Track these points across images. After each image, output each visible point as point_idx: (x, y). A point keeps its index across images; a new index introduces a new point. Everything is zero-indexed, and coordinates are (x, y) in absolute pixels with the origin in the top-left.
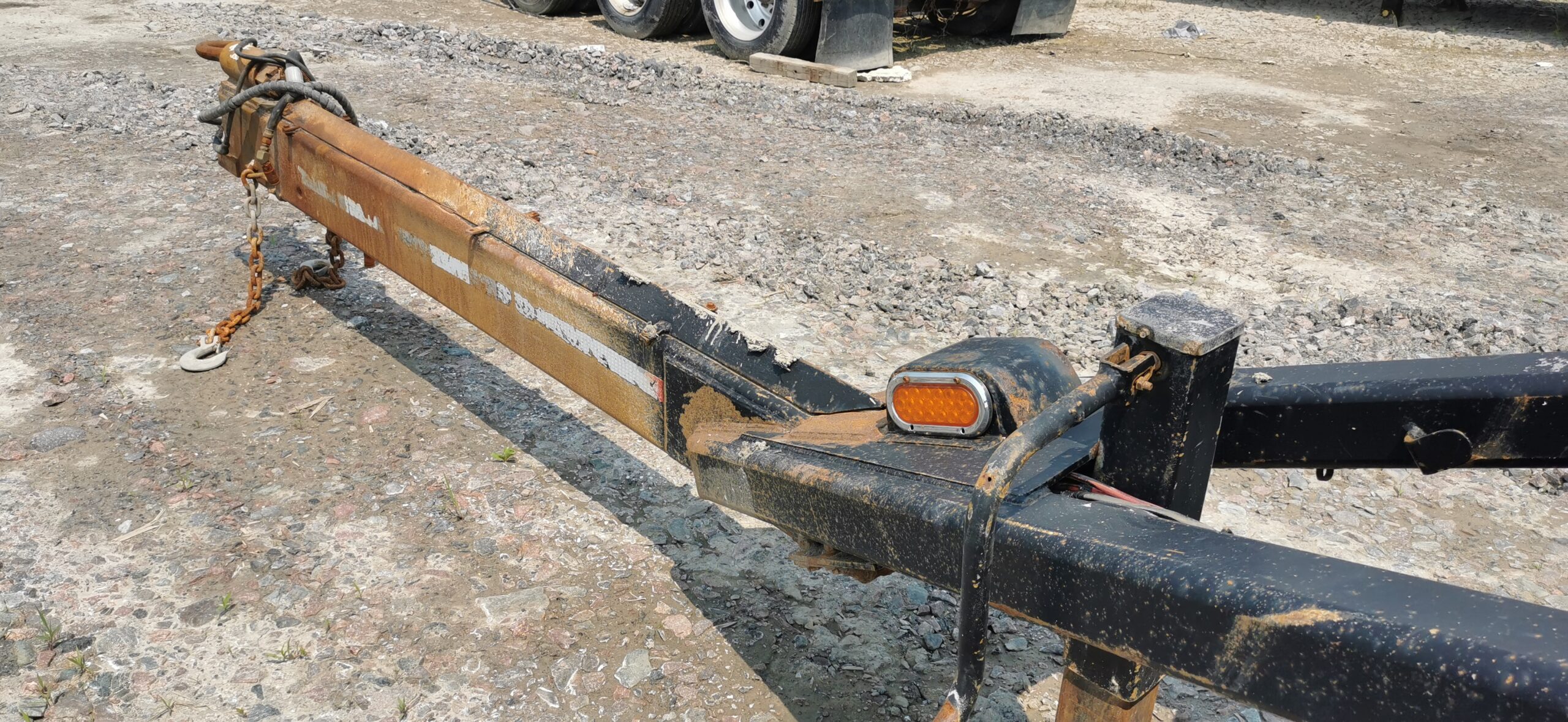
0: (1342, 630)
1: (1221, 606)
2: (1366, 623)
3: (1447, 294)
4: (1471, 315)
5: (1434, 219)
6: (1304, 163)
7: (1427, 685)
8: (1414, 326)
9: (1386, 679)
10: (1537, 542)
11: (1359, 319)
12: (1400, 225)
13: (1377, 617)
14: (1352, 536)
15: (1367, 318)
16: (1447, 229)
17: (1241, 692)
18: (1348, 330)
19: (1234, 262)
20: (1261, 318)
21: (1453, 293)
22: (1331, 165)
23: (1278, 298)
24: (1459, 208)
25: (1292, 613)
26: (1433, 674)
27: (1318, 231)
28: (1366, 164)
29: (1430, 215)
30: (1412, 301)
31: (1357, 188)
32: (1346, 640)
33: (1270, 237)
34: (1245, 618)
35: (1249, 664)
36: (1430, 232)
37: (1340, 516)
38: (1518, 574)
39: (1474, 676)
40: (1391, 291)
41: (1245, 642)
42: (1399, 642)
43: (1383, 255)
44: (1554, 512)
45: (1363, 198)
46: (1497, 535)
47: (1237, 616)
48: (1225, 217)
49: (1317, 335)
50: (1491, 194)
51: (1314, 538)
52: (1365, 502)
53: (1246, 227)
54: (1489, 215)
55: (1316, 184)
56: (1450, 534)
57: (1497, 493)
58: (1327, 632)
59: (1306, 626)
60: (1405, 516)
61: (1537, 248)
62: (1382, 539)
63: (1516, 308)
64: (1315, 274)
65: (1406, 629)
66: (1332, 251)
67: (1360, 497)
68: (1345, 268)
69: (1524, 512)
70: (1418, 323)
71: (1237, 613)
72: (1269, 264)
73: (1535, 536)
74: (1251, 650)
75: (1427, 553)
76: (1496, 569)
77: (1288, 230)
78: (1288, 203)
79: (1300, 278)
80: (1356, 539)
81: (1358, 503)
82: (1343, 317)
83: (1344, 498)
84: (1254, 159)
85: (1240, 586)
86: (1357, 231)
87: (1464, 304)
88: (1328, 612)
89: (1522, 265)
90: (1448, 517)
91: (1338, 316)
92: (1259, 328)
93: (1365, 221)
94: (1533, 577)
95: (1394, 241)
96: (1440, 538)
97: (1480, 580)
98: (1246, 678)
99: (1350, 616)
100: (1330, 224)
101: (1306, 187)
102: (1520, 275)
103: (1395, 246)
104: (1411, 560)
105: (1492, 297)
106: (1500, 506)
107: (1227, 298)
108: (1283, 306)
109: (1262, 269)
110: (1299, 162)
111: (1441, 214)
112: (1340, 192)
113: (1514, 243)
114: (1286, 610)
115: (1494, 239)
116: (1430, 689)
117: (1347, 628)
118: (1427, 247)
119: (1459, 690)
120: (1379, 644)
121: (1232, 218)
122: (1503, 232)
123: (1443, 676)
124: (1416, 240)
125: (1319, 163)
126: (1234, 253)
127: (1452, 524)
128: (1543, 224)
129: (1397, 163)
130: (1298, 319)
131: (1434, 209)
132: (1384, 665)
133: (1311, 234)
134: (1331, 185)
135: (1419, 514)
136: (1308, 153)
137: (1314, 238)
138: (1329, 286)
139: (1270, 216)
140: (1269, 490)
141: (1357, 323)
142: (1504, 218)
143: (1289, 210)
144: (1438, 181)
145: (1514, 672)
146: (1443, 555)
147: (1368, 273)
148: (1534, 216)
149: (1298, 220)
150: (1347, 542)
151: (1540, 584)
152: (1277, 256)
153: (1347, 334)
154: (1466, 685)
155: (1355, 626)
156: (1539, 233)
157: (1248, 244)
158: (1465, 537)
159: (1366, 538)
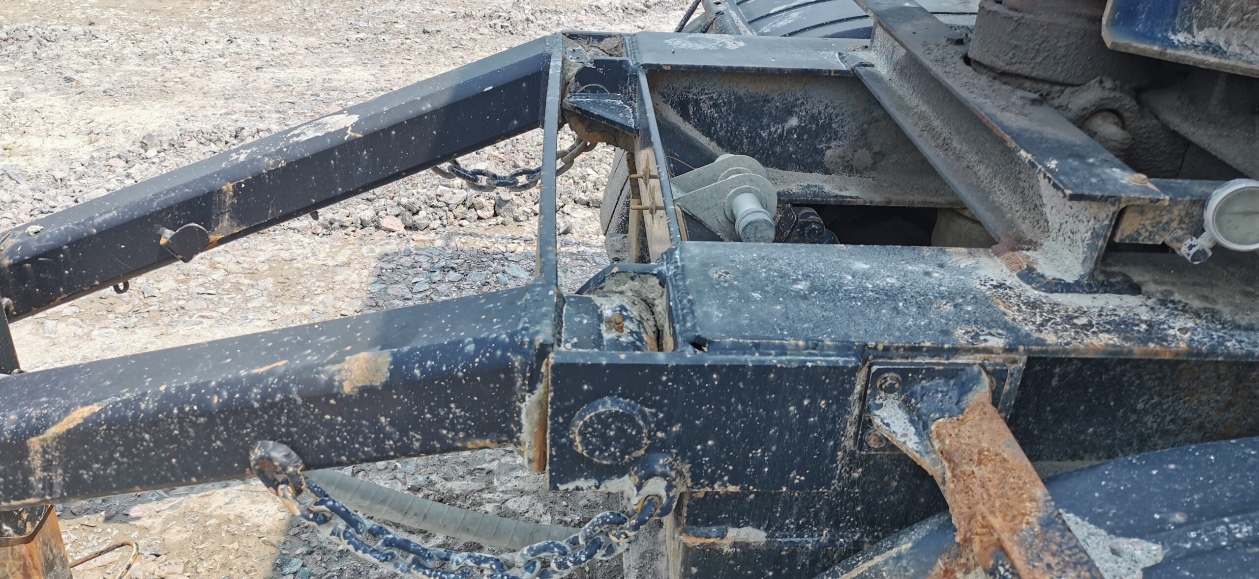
0: (103, 416)
1: (12, 439)
2: (117, 403)
3: (220, 113)
4: (240, 124)
5: (196, 56)
6: (78, 29)
7: (172, 427)
8: (201, 143)
9: (147, 436)
10: (327, 271)
11: (159, 149)
12: (171, 66)
13: (124, 395)
14: (203, 317)
15: (165, 146)
16: (206, 62)
17: (62, 495)
18: (154, 160)
19: (42, 127)
20: (81, 169)
21: (224, 111)
22: (102, 27)
23: (91, 148)
24: (211, 44)
25: (65, 420)
26: (172, 419)
27: (107, 85)
28: (130, 22)
29: (191, 53)
30: (196, 124)
31: (129, 42)
32: (110, 422)
33: (67, 99)
34: (33, 439)
35: (56, 472)
36: (195, 67)
37: (190, 305)
38: (322, 297)
39: (195, 408)
40: (178, 121)
41: (44, 457)
42: (143, 406)
43: (164, 92)
44: (332, 246)
45: (137, 50)
46: (301, 276)
47: (28, 441)
48: (21, 90)
49: (129, 171)
50: (231, 28)
51: (176, 330)
52: (206, 288)
53: (43, 95)
54: (234, 45)
55: (94, 45)
56: (271, 287)
57: (294, 247)
58: (94, 422)
59: (79, 425)
60: (237, 287)
61: (273, 63)
62: (225, 310)
63: (269, 112)
64: (115, 121)
65: (144, 394)
66: (124, 100)
67: (201, 285)
68: (138, 110)
69: (314, 254)
70: (203, 140)
71: (26, 438)
72: (73, 122)
73: (325, 268)
74: (52, 461)
75: (259, 308)
76: (307, 300)
77: (81, 90)
78: (75, 67)
79: (103, 128)
80: (207, 317)
81: (202, 290)
82: (146, 151)
83: (190, 290)
84: (32, 34)
85: (21, 416)
86: (139, 78)
87: (234, 117)
88: (90, 407)
89: (266, 78)
90: (267, 276)
91: (142, 151)
92: (80, 178)
93: (143, 68)
94: (330, 296)
95: (171, 80)
96: (265, 293)
97: (298, 312)
98: (60, 483)
99: (106, 402)
100: (114, 78)
101: (86, 50)
102: (266, 86)
103: (172, 84)
104: (250, 317)
105: (252, 107)
106: (298, 255)
107: (46, 159)
108: (95, 155)
109: (70, 128)
110: (73, 29)
111: (199, 52)
112: (116, 48)
113: (257, 63)
114: (60, 419)
115: (242, 63)
116: (175, 429)
117: (106, 413)
118: (196, 79)
119: (191, 421)
120: (130, 414)
121: (27, 89)
122: (247, 57)
123: (178, 416)
124: (186, 76)
125: (91, 27)
126: (40, 120)
127: (271, 280)
128: (273, 45)
129: (155, 16)
130: (111, 162)
131: (193, 48)
132: (141, 428)
133: (102, 88)
134: (107, 44)
135: (247, 281)
136: (79, 20)
137: (104, 92)
138: (129, 128)
139: (62, 81)
140: (130, 306)
141: (159, 152)
142: (245, 45)
143: (77, 72)
144: (191, 26)
145: (217, 393)
146: (270, 304)
147: (157, 110)
148: (264, 40)
149: (87, 79)
150: (201, 323)
151: (335, 298)
152: (78, 114)
153: (153, 163)
154: (193, 415)
155: (111, 409)
156: (272, 52)
157: (50, 109)
158: (281, 286)
159: (214, 314)
